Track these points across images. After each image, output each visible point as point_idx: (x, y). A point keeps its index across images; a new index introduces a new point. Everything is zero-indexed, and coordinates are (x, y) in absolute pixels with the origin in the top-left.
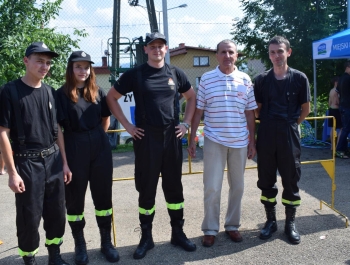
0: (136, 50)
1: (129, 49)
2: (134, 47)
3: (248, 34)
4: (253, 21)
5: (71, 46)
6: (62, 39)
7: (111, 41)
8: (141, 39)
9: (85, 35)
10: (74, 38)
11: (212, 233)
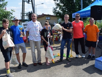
0: (29, 15)
1: (27, 15)
2: (28, 14)
3: (57, 12)
4: (59, 8)
5: (10, 14)
6: (8, 12)
7: (22, 13)
8: (30, 12)
9: (14, 11)
10: (11, 12)
11: (35, 62)
